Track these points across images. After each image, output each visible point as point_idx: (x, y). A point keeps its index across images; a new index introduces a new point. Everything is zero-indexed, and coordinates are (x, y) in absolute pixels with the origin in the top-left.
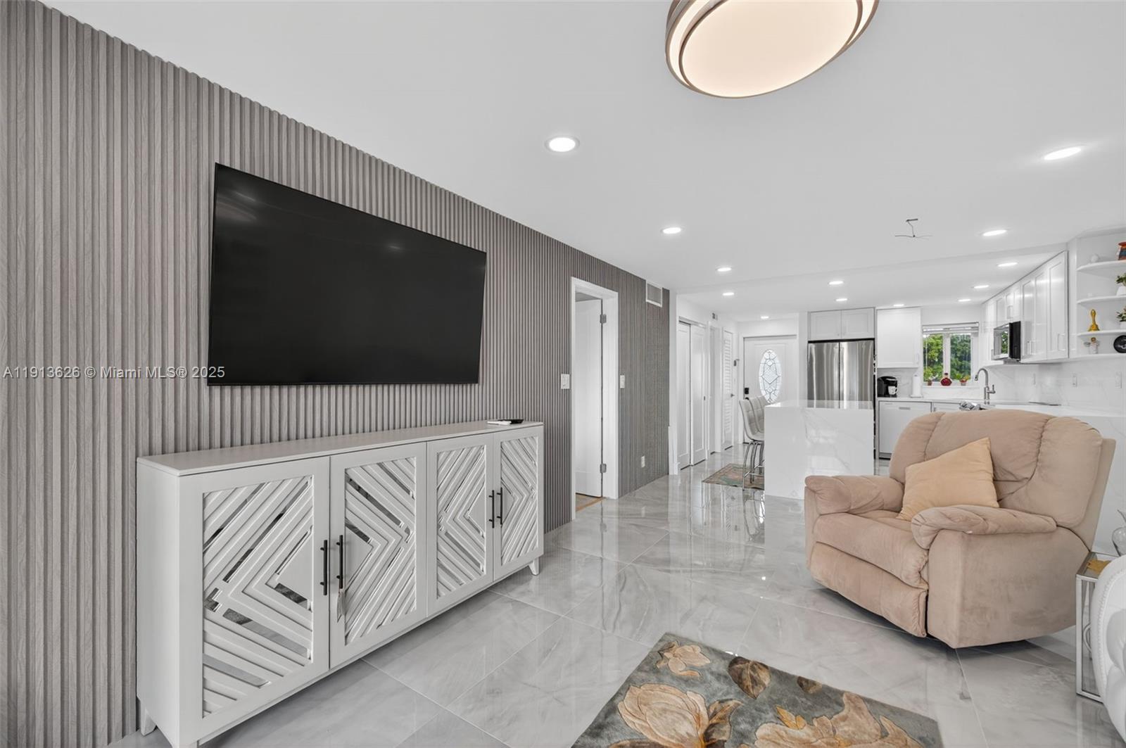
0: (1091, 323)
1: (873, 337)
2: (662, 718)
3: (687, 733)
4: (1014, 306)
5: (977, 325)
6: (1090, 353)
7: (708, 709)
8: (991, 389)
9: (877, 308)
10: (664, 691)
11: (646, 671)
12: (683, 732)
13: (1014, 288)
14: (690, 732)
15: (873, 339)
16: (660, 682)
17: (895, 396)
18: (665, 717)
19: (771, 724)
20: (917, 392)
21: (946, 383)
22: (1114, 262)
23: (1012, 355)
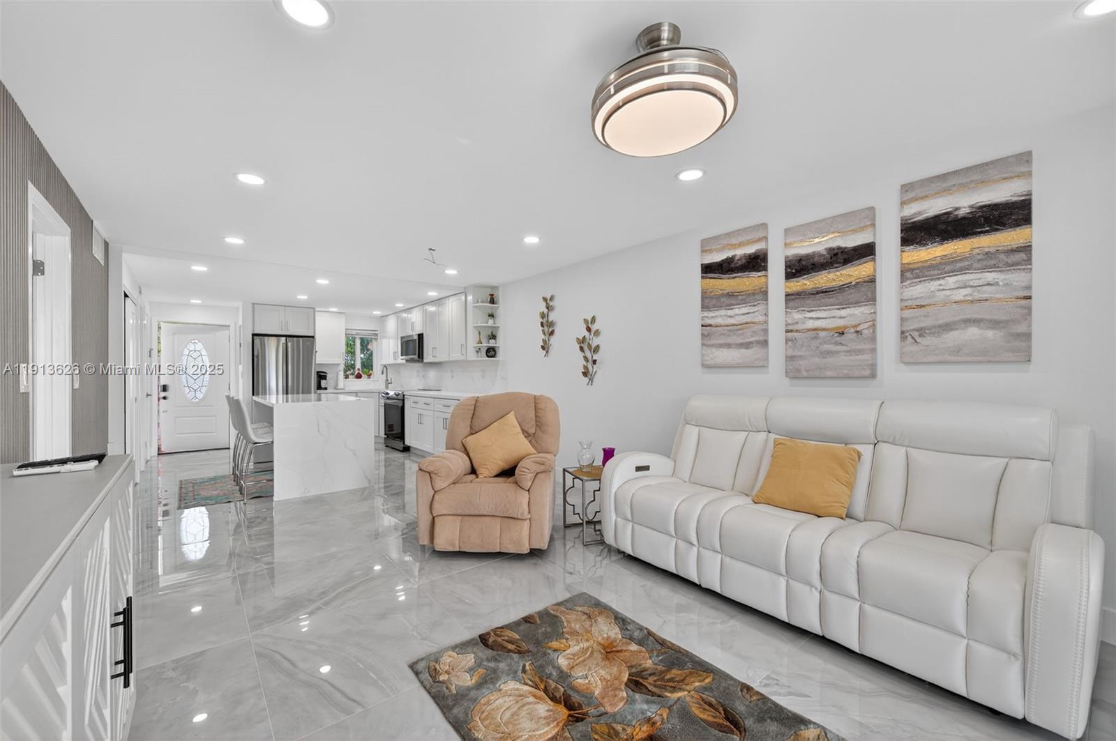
0: (478, 340)
1: (312, 335)
2: (521, 721)
3: (548, 711)
4: (416, 322)
5: (377, 332)
6: (481, 357)
7: (527, 684)
8: (390, 381)
9: (317, 309)
10: (488, 703)
11: (454, 705)
12: (544, 714)
13: (416, 309)
14: (546, 708)
15: (313, 337)
16: (475, 700)
17: (326, 389)
18: (522, 718)
19: (560, 657)
20: (341, 385)
21: (359, 376)
22: (485, 304)
23: (419, 357)
